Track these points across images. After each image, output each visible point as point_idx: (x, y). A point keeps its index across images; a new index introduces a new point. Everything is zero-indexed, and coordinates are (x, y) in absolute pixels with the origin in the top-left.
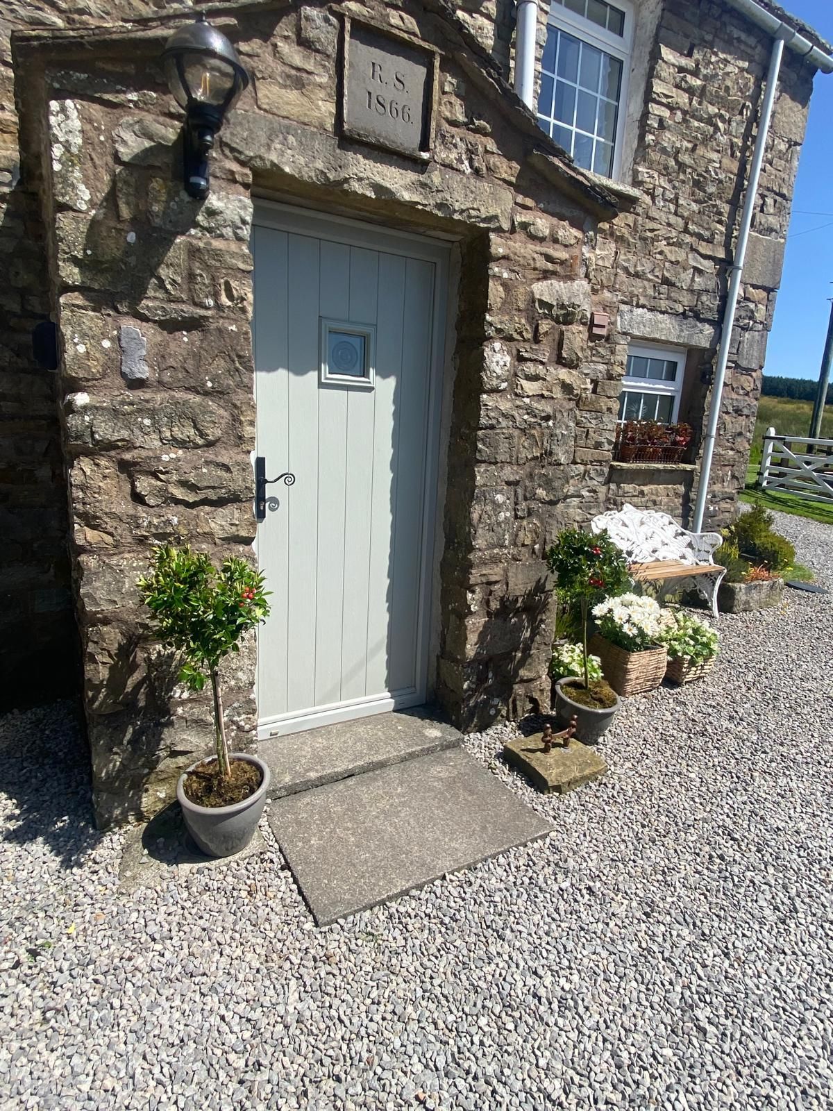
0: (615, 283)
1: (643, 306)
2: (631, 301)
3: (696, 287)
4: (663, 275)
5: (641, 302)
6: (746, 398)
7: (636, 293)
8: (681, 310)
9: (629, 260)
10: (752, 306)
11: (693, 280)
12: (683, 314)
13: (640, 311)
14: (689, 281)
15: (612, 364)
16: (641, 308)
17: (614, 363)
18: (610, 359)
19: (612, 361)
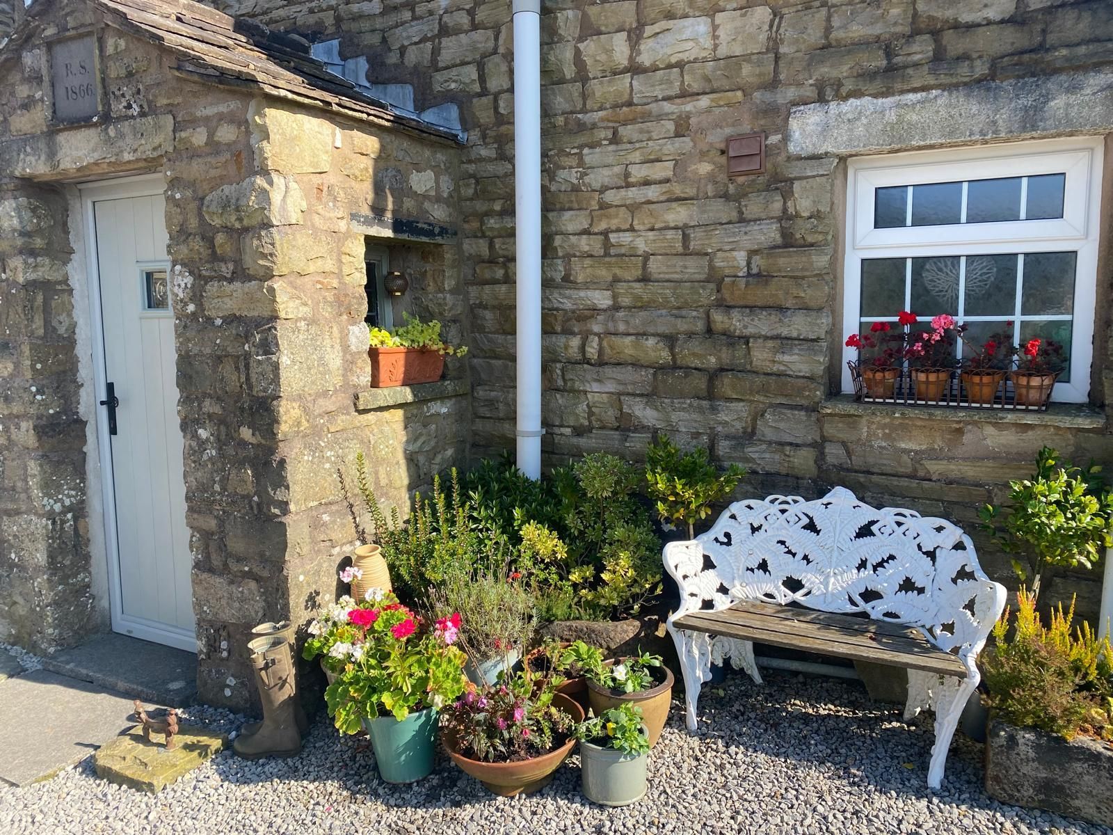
0: (776, 73)
1: (858, 94)
2: (823, 94)
4: (915, 15)
5: (845, 90)
7: (833, 75)
9: (803, 23)
12: (991, 75)
13: (851, 104)
15: (790, 218)
16: (852, 100)
17: (798, 215)
18: (785, 210)
19: (791, 210)
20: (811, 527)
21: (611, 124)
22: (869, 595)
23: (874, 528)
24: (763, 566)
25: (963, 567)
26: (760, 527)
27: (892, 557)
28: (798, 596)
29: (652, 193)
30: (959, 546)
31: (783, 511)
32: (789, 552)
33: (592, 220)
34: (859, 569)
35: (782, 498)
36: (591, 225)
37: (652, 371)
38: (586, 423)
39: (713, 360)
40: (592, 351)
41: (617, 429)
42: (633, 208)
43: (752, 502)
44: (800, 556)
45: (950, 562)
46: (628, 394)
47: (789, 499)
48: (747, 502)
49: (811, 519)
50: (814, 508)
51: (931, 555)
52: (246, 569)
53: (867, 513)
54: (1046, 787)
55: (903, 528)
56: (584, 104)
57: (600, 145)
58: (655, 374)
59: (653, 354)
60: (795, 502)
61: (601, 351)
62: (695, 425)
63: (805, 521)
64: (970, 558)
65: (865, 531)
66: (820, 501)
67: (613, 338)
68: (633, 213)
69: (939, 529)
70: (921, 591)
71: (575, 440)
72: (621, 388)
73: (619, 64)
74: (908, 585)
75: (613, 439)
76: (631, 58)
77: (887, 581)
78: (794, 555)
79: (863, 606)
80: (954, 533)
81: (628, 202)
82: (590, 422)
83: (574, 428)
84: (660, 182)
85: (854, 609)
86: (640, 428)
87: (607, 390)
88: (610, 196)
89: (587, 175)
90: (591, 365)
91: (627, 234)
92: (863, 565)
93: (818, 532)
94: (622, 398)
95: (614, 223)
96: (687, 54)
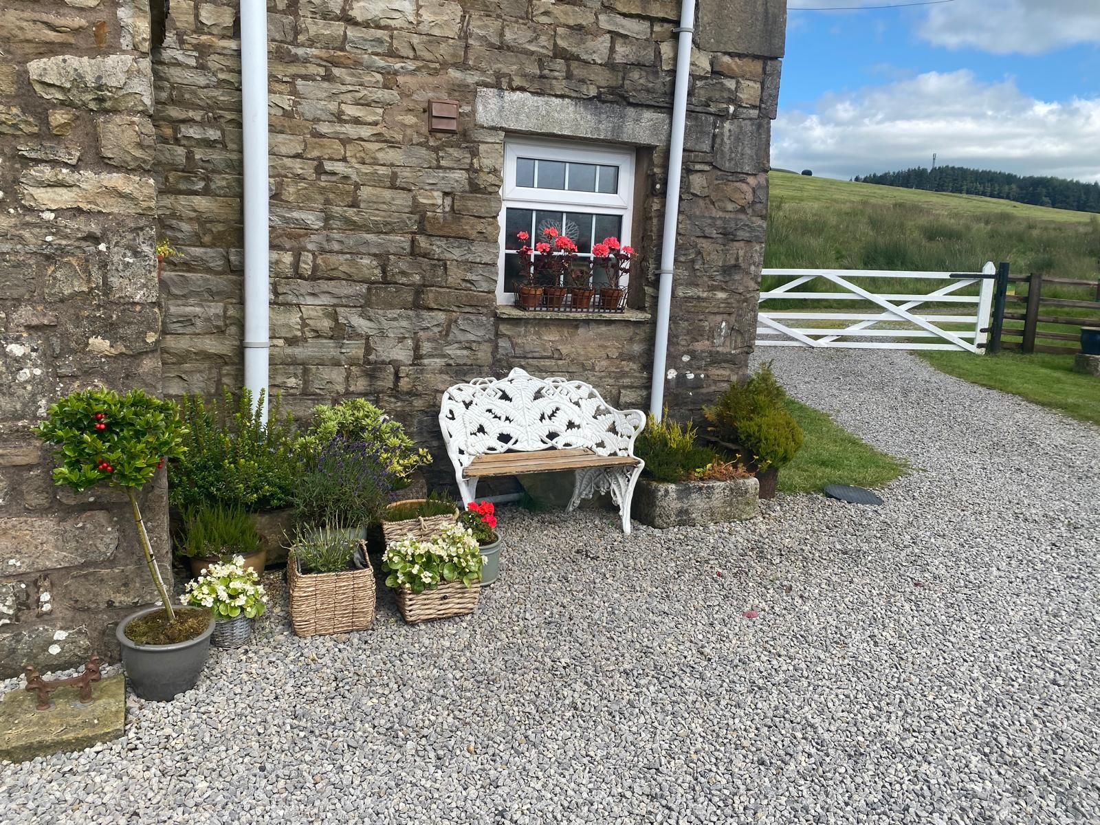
0: (466, 58)
1: (522, 89)
2: (499, 83)
3: (619, 59)
4: (555, 44)
5: (514, 85)
6: (742, 216)
7: (505, 70)
8: (593, 92)
9: (486, 26)
10: (731, 84)
11: (612, 50)
12: (598, 97)
13: (518, 95)
14: (607, 51)
15: (476, 171)
16: (518, 92)
17: (481, 169)
18: (472, 164)
19: (476, 166)
20: (505, 397)
21: (324, 63)
22: (552, 436)
23: (543, 391)
24: (481, 429)
25: (598, 407)
26: (471, 403)
27: (557, 409)
28: (510, 445)
29: (366, 132)
30: (591, 396)
31: (484, 390)
32: (496, 417)
33: (306, 146)
34: (541, 420)
35: (481, 380)
36: (304, 150)
37: (366, 286)
38: (299, 334)
39: (418, 277)
40: (306, 267)
41: (331, 338)
42: (346, 141)
43: (461, 385)
44: (503, 418)
45: (590, 406)
46: (343, 306)
47: (486, 379)
48: (457, 386)
49: (504, 392)
50: (503, 384)
51: (577, 404)
52: (92, 499)
53: (537, 383)
54: (681, 512)
55: (559, 389)
56: (296, 38)
57: (314, 80)
58: (369, 289)
59: (367, 272)
60: (491, 382)
61: (315, 268)
62: (402, 331)
63: (500, 393)
64: (599, 402)
65: (538, 395)
66: (506, 379)
67: (328, 256)
68: (345, 146)
69: (579, 387)
70: (579, 427)
71: (289, 350)
72: (335, 301)
73: (331, 11)
74: (571, 425)
75: (329, 347)
76: (343, 10)
77: (559, 424)
78: (500, 418)
79: (550, 443)
80: (586, 388)
81: (342, 136)
82: (303, 333)
83: (286, 339)
84: (370, 124)
85: (545, 446)
86: (354, 334)
87: (321, 303)
88: (324, 128)
89: (300, 104)
90: (305, 279)
91: (340, 164)
92: (542, 418)
93: (510, 400)
94: (338, 309)
95: (327, 153)
96: (394, 21)
